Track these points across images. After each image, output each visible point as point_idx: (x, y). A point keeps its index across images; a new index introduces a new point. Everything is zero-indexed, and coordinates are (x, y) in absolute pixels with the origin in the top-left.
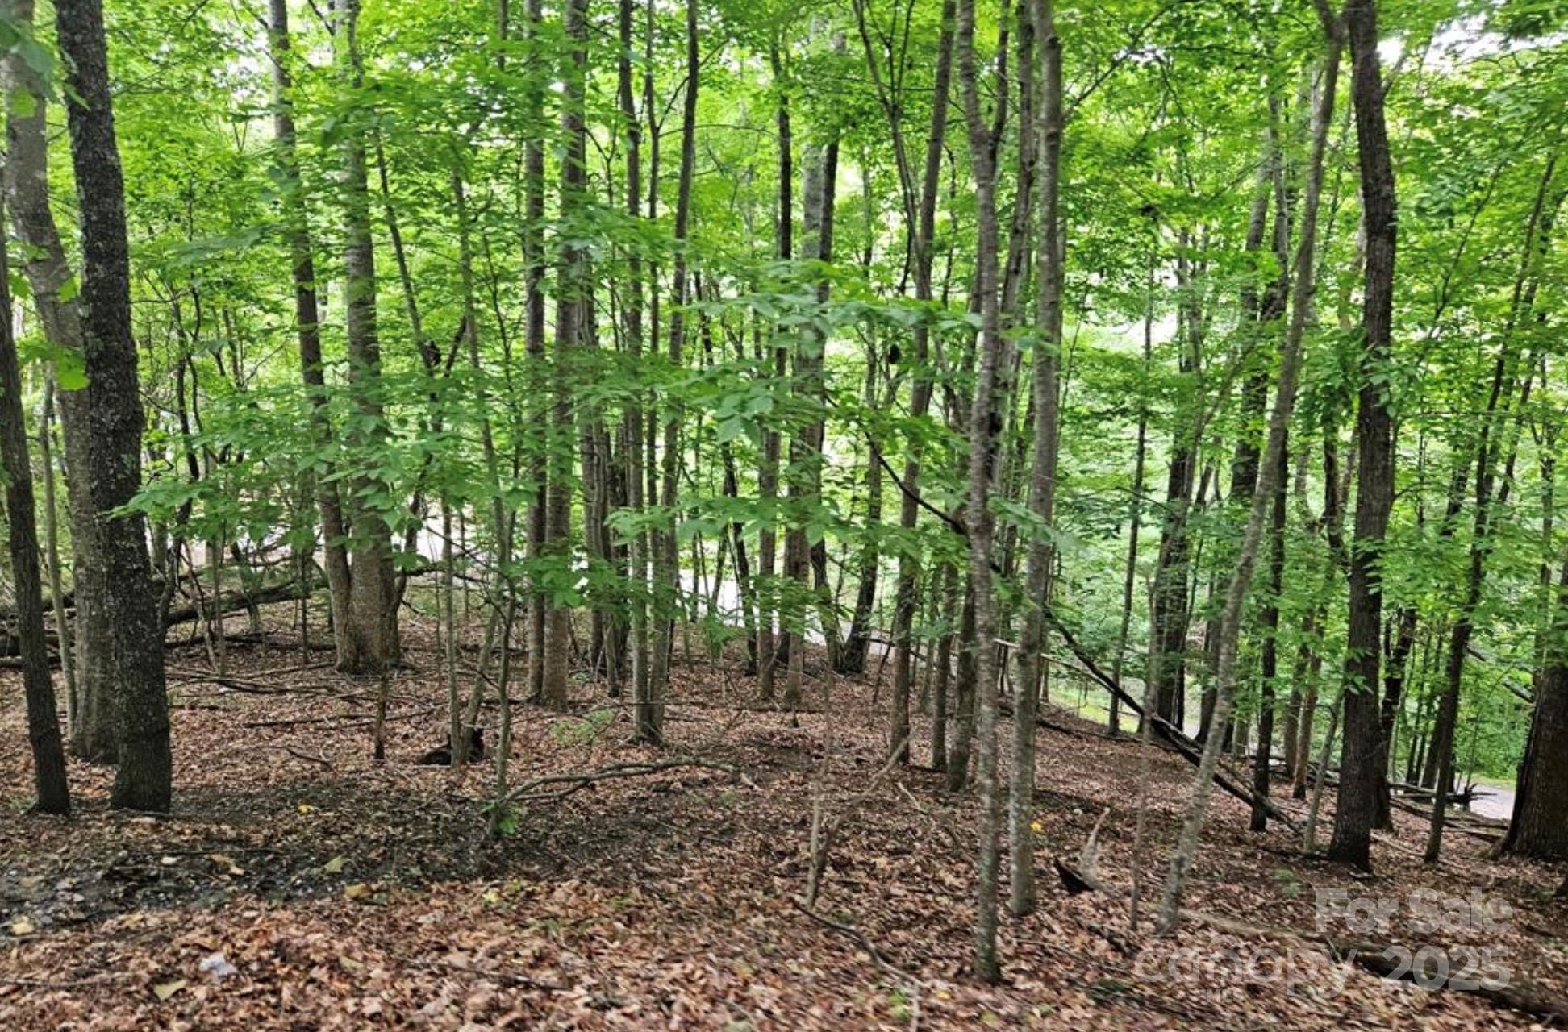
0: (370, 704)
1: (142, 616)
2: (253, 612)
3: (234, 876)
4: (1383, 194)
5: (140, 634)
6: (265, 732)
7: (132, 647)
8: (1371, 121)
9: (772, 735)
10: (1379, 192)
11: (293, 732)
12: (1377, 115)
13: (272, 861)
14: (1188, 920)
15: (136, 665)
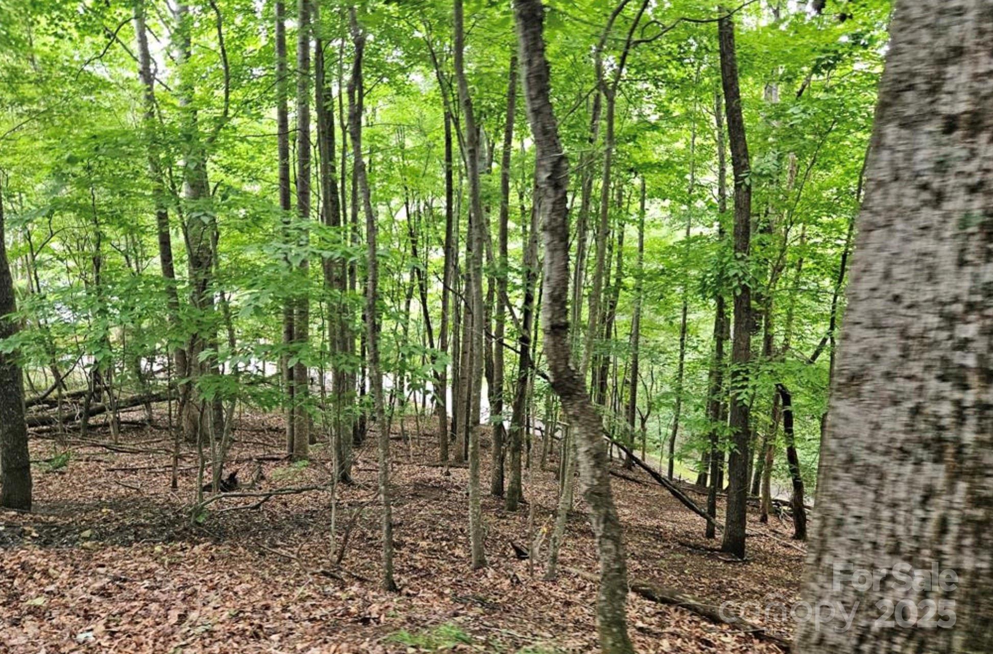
0: (190, 460)
1: (13, 406)
2: (148, 407)
3: (33, 538)
4: (742, 164)
5: (12, 415)
6: (119, 473)
7: (7, 422)
8: (734, 122)
9: (430, 480)
10: (740, 163)
11: (135, 474)
12: (738, 119)
13: (55, 531)
14: (570, 573)
15: (10, 431)
